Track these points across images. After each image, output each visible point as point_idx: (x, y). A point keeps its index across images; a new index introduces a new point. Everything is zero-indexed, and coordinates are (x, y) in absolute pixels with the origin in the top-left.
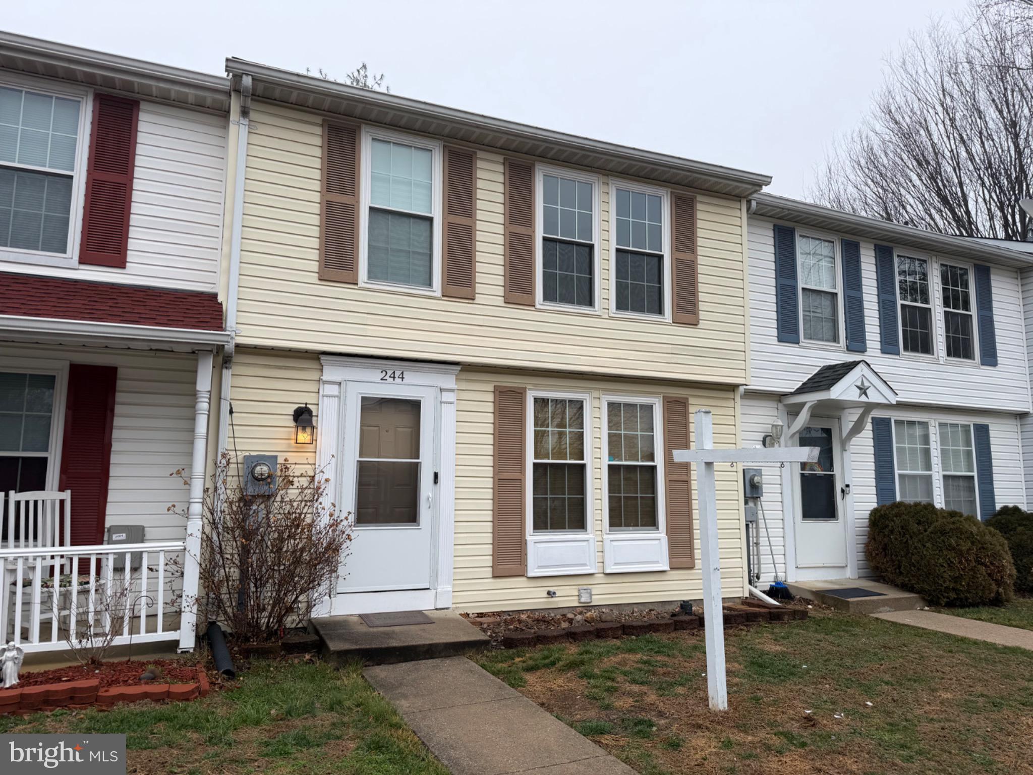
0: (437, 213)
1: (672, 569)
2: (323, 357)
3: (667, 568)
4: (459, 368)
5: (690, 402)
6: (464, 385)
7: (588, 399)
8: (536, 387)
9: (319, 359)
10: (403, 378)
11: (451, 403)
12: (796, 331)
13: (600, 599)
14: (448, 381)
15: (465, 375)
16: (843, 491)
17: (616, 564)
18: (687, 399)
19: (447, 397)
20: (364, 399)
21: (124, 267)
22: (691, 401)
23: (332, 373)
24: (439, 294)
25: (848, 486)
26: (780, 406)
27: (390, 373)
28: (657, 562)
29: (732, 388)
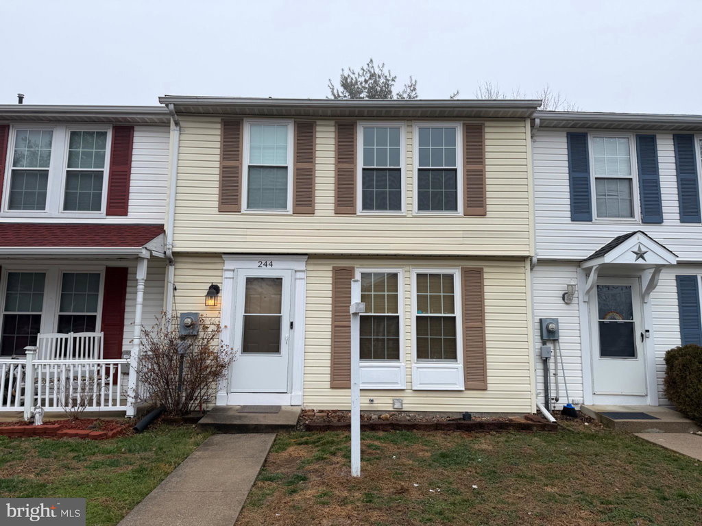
0: (290, 163)
1: (466, 389)
2: (223, 256)
3: (464, 389)
4: (307, 257)
5: (484, 271)
6: (310, 268)
7: (401, 272)
8: (362, 266)
9: (222, 257)
10: (272, 265)
11: (302, 279)
12: (589, 213)
13: (410, 407)
14: (301, 265)
15: (312, 261)
16: (642, 335)
17: (421, 384)
18: (482, 269)
19: (299, 275)
20: (247, 279)
21: (127, 215)
22: (486, 270)
23: (229, 264)
24: (291, 213)
25: (647, 331)
26: (579, 269)
27: (264, 262)
28: (455, 384)
29: (522, 259)
